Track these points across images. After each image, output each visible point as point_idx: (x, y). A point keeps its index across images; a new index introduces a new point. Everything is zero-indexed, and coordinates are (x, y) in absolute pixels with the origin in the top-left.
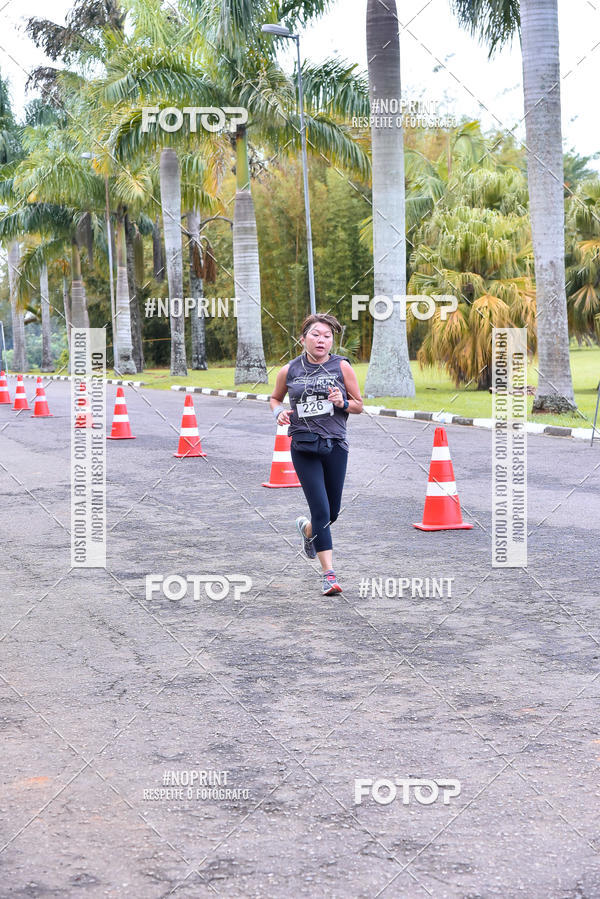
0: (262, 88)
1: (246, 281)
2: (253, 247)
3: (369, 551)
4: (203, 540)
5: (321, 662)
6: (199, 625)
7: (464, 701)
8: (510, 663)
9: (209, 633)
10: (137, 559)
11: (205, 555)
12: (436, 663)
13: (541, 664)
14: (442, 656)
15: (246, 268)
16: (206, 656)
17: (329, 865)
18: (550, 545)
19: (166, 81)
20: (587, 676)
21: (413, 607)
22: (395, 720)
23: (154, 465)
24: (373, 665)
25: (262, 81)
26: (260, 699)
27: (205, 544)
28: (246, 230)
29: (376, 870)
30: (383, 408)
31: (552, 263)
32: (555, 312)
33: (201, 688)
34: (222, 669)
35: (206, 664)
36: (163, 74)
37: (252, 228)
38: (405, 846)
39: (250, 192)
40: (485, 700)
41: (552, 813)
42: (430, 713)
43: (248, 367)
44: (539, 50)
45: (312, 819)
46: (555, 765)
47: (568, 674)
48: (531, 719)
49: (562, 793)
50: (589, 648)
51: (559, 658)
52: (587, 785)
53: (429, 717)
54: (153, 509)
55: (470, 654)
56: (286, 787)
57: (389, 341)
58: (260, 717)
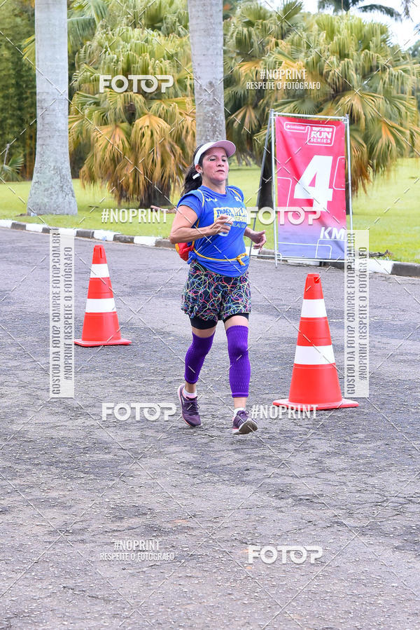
3: (28, 366)
7: (118, 514)
8: (164, 475)
12: (92, 477)
13: (194, 476)
14: (98, 469)
20: (239, 487)
21: (71, 421)
22: (50, 533)
24: (30, 479)
30: (46, 226)
31: (211, 83)
32: (214, 132)
40: (139, 512)
41: (201, 621)
42: (84, 525)
46: (206, 574)
47: (219, 486)
48: (182, 530)
49: (211, 601)
50: (241, 460)
51: (212, 470)
52: (236, 593)
53: (84, 530)
55: (125, 467)
57: (51, 159)
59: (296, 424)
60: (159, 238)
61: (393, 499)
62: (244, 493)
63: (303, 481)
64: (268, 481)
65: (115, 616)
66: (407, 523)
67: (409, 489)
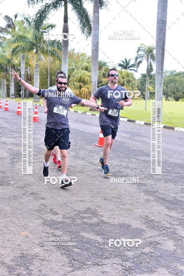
0: (42, 43)
1: (36, 81)
2: (38, 75)
4: (15, 131)
6: (8, 147)
9: (9, 149)
11: (14, 134)
13: (74, 158)
15: (36, 79)
16: (7, 154)
17: (15, 197)
19: (22, 40)
23: (11, 116)
25: (42, 41)
26: (14, 162)
27: (15, 132)
28: (37, 71)
29: (25, 198)
31: (95, 81)
33: (3, 160)
34: (9, 156)
35: (6, 155)
36: (21, 38)
38: (33, 194)
39: (38, 64)
43: (36, 99)
45: (15, 187)
47: (79, 161)
50: (85, 156)
56: (13, 181)
58: (13, 166)
60: (83, 112)
62: (82, 162)
63: (96, 161)
64: (89, 160)
67: (117, 164)
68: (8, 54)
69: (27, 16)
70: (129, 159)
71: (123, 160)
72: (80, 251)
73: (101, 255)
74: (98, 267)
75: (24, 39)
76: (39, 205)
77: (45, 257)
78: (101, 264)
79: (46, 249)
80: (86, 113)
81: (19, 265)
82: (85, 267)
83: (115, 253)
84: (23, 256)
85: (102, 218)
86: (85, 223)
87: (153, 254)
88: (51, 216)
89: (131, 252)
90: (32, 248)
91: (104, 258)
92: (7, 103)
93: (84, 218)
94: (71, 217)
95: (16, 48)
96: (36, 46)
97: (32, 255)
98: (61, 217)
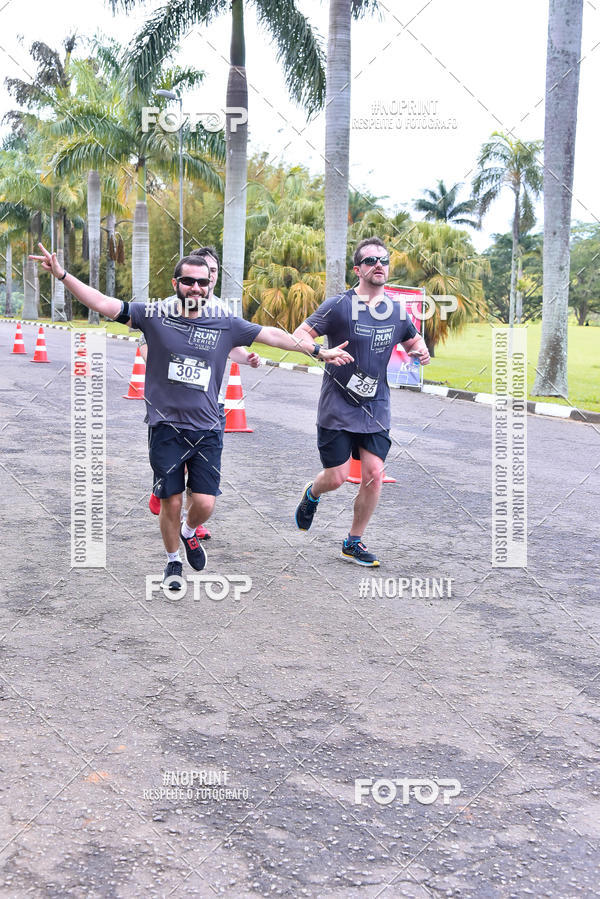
1: (140, 263)
2: (146, 240)
5: (118, 515)
6: (44, 486)
8: (246, 521)
9: (49, 492)
10: (19, 439)
13: (267, 523)
15: (140, 254)
17: (70, 653)
18: (301, 445)
19: (93, 124)
22: (154, 556)
28: (141, 229)
29: (102, 658)
31: (338, 262)
33: (29, 528)
34: (49, 516)
35: (38, 511)
36: (89, 116)
37: (146, 228)
38: (128, 642)
39: (145, 203)
44: (337, 119)
45: (70, 621)
48: (245, 559)
52: (268, 606)
54: (43, 409)
56: (62, 598)
58: (61, 549)
59: (349, 492)
60: (296, 365)
61: (401, 547)
63: (342, 530)
65: (178, 617)
66: (405, 564)
67: (414, 541)
68: (44, 171)
69: (107, 44)
70: (455, 526)
71: (432, 527)
72: (286, 837)
73: (361, 853)
74: (351, 892)
75: (97, 121)
76: (150, 680)
77: (169, 858)
78: (359, 883)
79: (174, 830)
80: (306, 370)
81: (81, 884)
82: (304, 890)
83: (406, 846)
84: (95, 854)
85: (361, 727)
86: (304, 741)
87: (536, 850)
88: (191, 720)
89: (461, 843)
90: (127, 825)
91: (371, 860)
92: (41, 337)
93: (301, 725)
94: (255, 724)
95: (72, 152)
96: (139, 146)
97: (127, 850)
98: (225, 720)
